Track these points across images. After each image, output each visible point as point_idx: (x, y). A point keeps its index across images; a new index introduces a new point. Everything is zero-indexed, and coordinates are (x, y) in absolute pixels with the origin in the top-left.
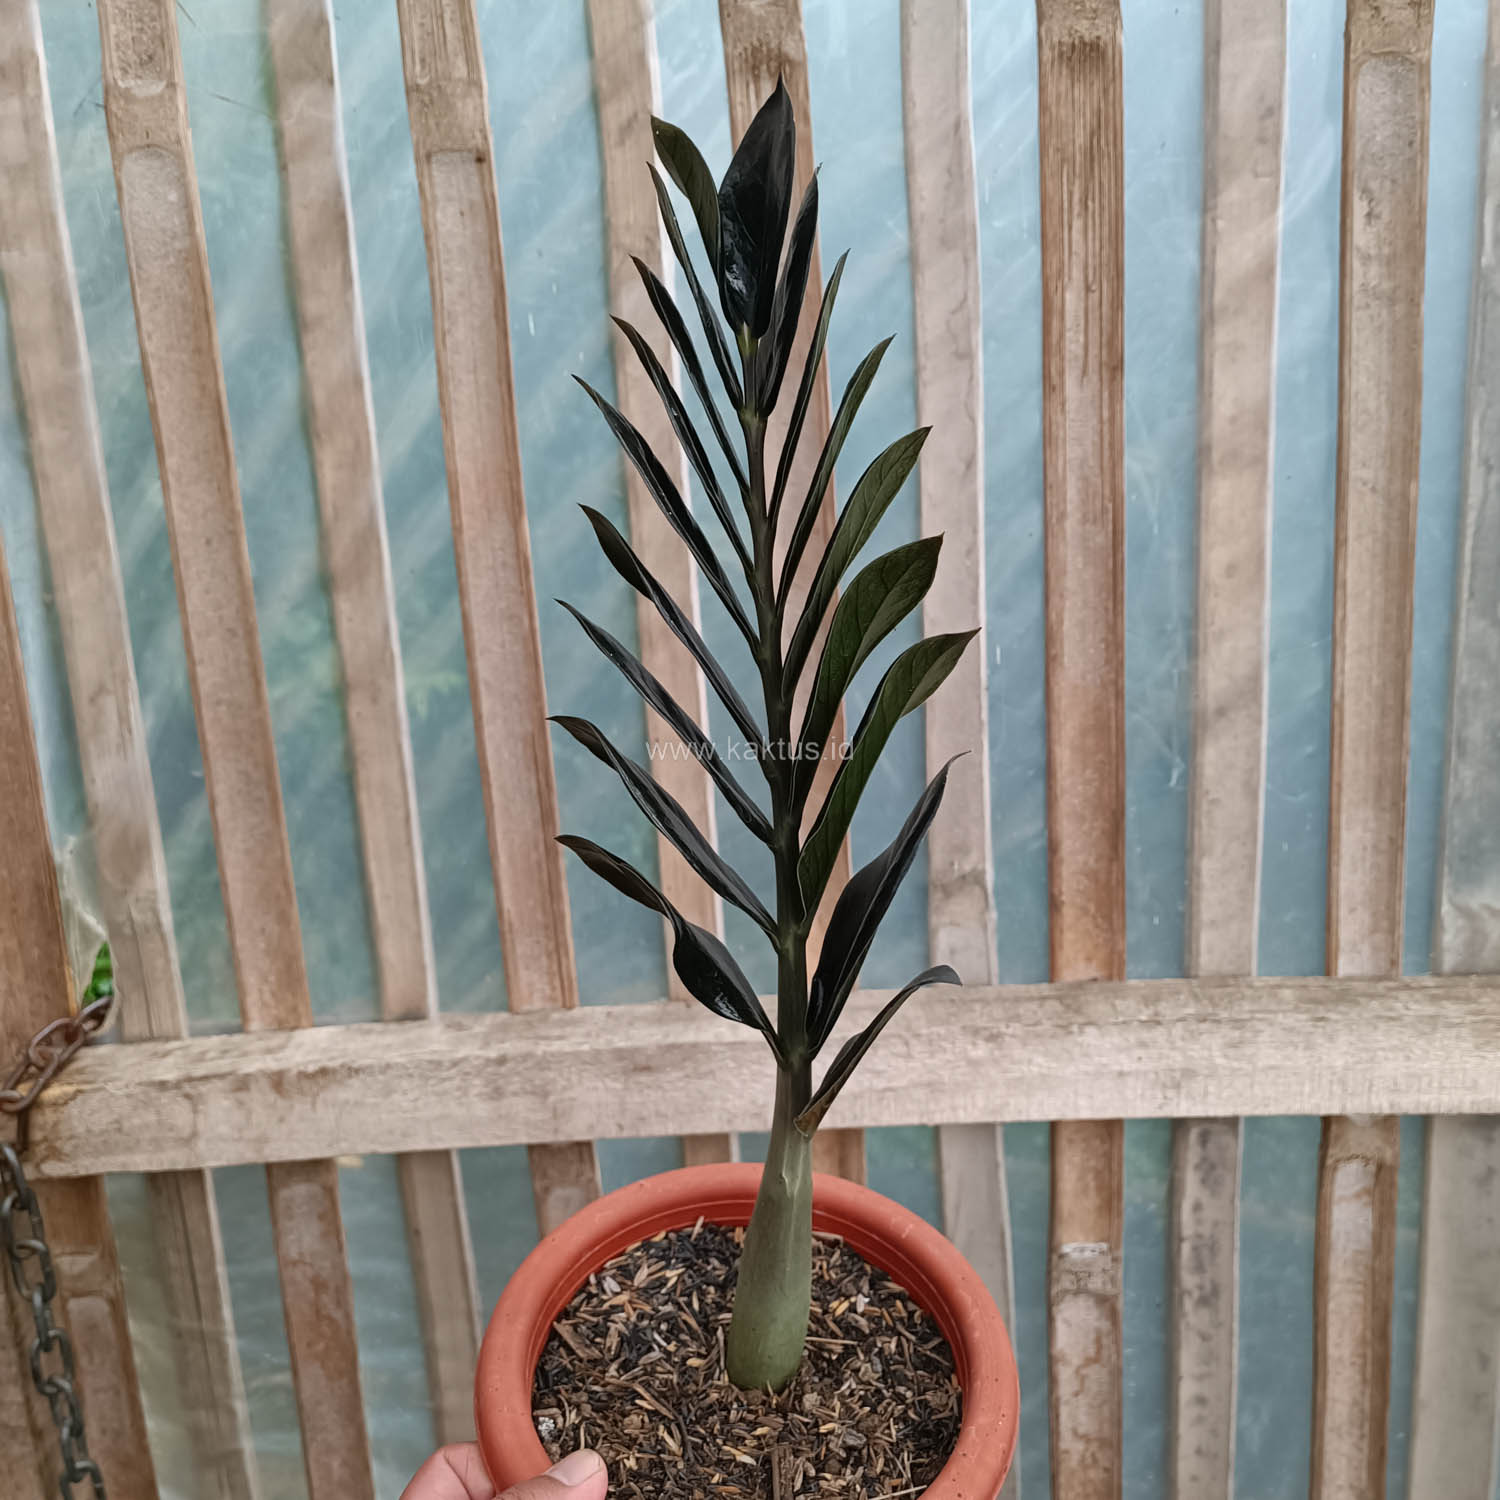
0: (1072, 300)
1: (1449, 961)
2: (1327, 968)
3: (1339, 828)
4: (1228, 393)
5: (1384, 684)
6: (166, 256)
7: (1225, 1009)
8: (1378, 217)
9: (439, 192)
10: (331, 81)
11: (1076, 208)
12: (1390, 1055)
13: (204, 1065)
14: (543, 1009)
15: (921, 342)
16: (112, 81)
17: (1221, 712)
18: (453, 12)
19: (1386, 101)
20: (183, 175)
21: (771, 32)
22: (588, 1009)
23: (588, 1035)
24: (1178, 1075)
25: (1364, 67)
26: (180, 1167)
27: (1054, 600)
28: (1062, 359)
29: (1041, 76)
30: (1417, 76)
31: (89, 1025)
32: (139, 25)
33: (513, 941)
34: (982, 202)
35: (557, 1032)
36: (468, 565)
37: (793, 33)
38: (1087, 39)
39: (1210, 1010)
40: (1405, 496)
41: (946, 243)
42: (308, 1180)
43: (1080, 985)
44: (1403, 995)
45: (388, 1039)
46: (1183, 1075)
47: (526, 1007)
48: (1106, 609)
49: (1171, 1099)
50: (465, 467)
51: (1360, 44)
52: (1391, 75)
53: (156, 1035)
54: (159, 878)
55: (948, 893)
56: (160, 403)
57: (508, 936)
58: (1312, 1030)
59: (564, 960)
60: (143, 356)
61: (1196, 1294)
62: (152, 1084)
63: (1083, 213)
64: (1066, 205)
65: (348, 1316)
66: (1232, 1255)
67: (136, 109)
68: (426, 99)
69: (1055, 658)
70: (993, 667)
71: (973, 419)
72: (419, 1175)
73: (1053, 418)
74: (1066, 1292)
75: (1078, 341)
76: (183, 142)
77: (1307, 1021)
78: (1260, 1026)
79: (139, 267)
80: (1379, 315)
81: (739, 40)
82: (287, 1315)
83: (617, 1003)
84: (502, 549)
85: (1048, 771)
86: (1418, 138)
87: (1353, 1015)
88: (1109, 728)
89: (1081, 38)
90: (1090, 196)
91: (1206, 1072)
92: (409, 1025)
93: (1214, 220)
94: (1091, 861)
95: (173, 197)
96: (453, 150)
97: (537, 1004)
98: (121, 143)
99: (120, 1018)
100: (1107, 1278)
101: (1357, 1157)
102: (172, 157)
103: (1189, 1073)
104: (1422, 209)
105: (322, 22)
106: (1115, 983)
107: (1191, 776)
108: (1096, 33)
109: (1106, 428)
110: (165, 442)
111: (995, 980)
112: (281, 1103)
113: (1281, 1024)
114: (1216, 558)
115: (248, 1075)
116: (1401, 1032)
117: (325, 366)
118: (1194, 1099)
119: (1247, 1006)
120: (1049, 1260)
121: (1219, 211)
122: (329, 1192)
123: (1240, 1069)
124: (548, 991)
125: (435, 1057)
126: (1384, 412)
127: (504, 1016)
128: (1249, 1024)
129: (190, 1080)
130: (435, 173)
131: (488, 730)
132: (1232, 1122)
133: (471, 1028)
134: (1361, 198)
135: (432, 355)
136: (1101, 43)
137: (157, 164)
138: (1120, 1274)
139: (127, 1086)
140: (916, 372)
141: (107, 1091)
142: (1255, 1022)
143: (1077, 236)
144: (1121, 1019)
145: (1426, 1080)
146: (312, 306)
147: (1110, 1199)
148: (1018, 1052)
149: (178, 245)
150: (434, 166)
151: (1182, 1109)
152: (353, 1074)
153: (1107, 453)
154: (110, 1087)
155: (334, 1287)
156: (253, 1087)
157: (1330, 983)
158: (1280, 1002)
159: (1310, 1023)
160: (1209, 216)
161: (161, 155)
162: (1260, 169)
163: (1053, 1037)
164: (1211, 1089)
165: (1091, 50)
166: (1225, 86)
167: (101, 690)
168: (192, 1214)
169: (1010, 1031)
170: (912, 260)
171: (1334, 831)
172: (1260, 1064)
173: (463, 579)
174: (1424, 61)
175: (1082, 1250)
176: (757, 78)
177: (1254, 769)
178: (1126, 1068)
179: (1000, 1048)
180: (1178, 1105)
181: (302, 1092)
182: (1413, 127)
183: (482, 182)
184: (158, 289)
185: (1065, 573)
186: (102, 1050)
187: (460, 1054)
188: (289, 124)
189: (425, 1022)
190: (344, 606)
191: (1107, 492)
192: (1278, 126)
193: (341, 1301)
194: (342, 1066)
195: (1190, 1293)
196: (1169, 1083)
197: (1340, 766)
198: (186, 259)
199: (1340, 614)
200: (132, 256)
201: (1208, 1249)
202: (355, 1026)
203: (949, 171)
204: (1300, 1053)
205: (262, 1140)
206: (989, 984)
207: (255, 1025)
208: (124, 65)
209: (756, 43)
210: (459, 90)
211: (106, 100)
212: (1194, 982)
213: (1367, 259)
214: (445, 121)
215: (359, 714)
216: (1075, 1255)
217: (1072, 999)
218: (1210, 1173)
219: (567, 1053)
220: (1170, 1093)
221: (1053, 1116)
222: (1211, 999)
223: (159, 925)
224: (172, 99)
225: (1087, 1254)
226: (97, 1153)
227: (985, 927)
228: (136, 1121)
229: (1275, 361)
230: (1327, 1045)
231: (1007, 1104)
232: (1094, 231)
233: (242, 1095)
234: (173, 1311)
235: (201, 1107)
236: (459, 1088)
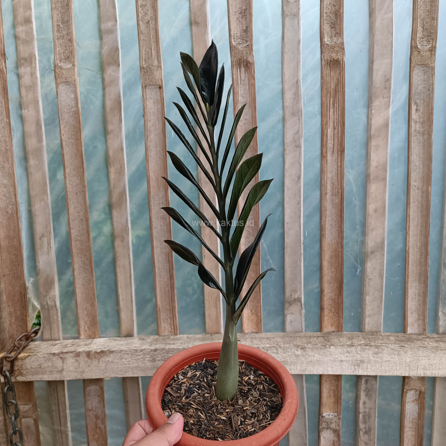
0: (330, 131)
1: (441, 330)
2: (404, 331)
3: (408, 288)
4: (375, 159)
5: (421, 245)
6: (69, 113)
7: (373, 342)
8: (419, 110)
9: (148, 96)
10: (119, 65)
11: (331, 106)
12: (424, 358)
13: (66, 348)
14: (168, 335)
15: (285, 142)
16: (57, 64)
17: (372, 252)
18: (154, 47)
19: (422, 77)
20: (76, 90)
21: (244, 54)
22: (181, 335)
23: (182, 343)
24: (359, 362)
25: (415, 68)
26: (58, 380)
27: (323, 218)
28: (327, 148)
29: (322, 69)
30: (431, 71)
31: (33, 335)
32: (65, 48)
33: (160, 314)
34: (304, 103)
35: (172, 342)
36: (152, 203)
37: (251, 55)
38: (335, 59)
39: (368, 342)
40: (427, 191)
41: (293, 114)
42: (96, 385)
43: (329, 333)
44: (427, 340)
45: (122, 342)
46: (360, 362)
47: (163, 334)
48: (339, 221)
49: (357, 369)
50: (152, 174)
51: (414, 61)
52: (423, 70)
53: (53, 338)
54: (56, 291)
55: (290, 304)
56: (65, 153)
57: (158, 313)
58: (400, 350)
59: (175, 321)
60: (61, 140)
61: (364, 430)
62: (51, 354)
63: (333, 107)
64: (328, 105)
65: (105, 427)
66: (375, 418)
67: (63, 71)
68: (146, 71)
69: (323, 235)
70: (305, 237)
71: (300, 165)
72: (129, 384)
73: (324, 165)
74: (324, 428)
75: (331, 143)
76: (76, 81)
77: (398, 347)
78: (384, 348)
79: (62, 115)
80: (420, 138)
81: (235, 57)
82: (87, 426)
83: (190, 334)
84: (162, 198)
85: (321, 268)
86: (431, 88)
87: (412, 346)
88: (339, 256)
89: (333, 58)
90: (335, 102)
91: (367, 361)
92: (128, 338)
93: (371, 110)
94: (333, 296)
95: (72, 96)
96: (152, 85)
97: (166, 333)
98: (58, 81)
99: (42, 333)
100: (337, 424)
101: (413, 389)
102: (73, 85)
103: (362, 362)
104: (432, 109)
105: (117, 49)
106: (340, 333)
107: (363, 271)
108: (338, 57)
109: (339, 168)
110: (66, 165)
111: (304, 331)
112: (89, 361)
113: (390, 347)
114: (371, 207)
115: (80, 352)
116: (427, 351)
117: (113, 144)
118: (364, 370)
119: (380, 342)
120: (319, 418)
121: (373, 108)
122: (102, 388)
123: (378, 361)
124: (170, 330)
125: (136, 348)
126: (421, 166)
127: (157, 336)
128: (381, 347)
129: (62, 353)
130: (147, 91)
131: (155, 251)
132: (375, 377)
133: (147, 340)
134: (414, 105)
135: (144, 142)
136: (339, 60)
137: (68, 87)
138: (341, 423)
139: (43, 354)
140: (284, 150)
141: (37, 356)
142: (382, 347)
143: (331, 113)
144: (342, 344)
145: (434, 366)
146: (110, 127)
147: (338, 400)
148: (310, 353)
149: (73, 110)
150: (147, 89)
151: (360, 372)
152: (111, 353)
153: (339, 176)
154: (38, 354)
155: (101, 418)
156: (81, 355)
157: (405, 335)
158: (390, 341)
159: (398, 348)
160: (370, 109)
161: (70, 84)
162: (384, 96)
163: (321, 349)
164: (369, 367)
165: (336, 62)
166: (375, 73)
167: (43, 236)
168: (60, 393)
169: (308, 347)
170: (284, 120)
171: (406, 289)
172: (384, 360)
173: (150, 207)
174: (433, 67)
175: (329, 415)
176: (240, 67)
177: (382, 270)
178: (343, 359)
179: (305, 351)
180: (359, 371)
181: (95, 358)
182: (430, 85)
183: (160, 94)
184: (66, 122)
185: (326, 210)
186: (37, 343)
187: (143, 348)
188: (107, 77)
189: (133, 338)
190: (115, 213)
191: (339, 187)
192: (390, 84)
193: (103, 422)
194: (108, 350)
195: (362, 430)
196: (356, 365)
197: (408, 270)
198: (75, 114)
199: (408, 224)
200: (60, 112)
201: (368, 416)
202: (112, 338)
203: (295, 94)
204: (396, 357)
205: (83, 372)
206: (302, 332)
207: (82, 337)
208: (61, 59)
209: (240, 57)
210: (155, 69)
211: (55, 69)
212: (364, 333)
213: (416, 122)
214: (151, 77)
215: (118, 245)
216: (327, 417)
217: (327, 337)
218: (368, 392)
219: (175, 349)
220: (356, 367)
221: (321, 373)
222: (369, 339)
223: (56, 306)
224: (73, 69)
225: (331, 416)
226: (33, 374)
227: (301, 314)
228: (46, 365)
229: (389, 151)
230: (404, 355)
231: (307, 369)
232: (336, 112)
233: (77, 358)
234: (53, 424)
235: (65, 362)
236: (142, 358)
